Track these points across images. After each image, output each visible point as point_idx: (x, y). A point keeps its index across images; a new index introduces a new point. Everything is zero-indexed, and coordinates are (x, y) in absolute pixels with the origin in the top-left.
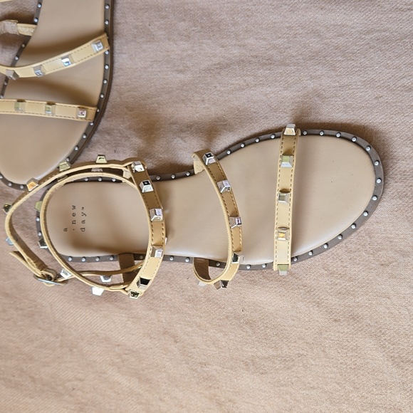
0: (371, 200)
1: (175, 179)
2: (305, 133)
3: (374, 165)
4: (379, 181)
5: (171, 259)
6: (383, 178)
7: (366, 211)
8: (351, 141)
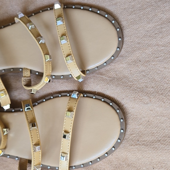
0: (117, 141)
1: (14, 112)
2: (85, 96)
3: (120, 121)
4: (122, 131)
5: (8, 157)
6: (124, 129)
7: (113, 147)
8: (109, 104)
